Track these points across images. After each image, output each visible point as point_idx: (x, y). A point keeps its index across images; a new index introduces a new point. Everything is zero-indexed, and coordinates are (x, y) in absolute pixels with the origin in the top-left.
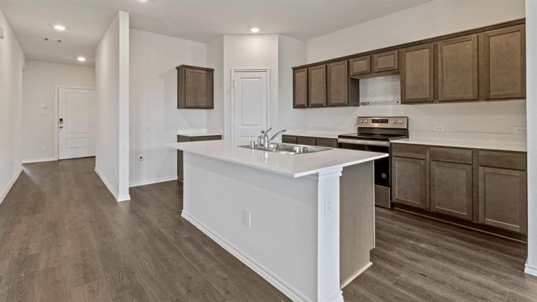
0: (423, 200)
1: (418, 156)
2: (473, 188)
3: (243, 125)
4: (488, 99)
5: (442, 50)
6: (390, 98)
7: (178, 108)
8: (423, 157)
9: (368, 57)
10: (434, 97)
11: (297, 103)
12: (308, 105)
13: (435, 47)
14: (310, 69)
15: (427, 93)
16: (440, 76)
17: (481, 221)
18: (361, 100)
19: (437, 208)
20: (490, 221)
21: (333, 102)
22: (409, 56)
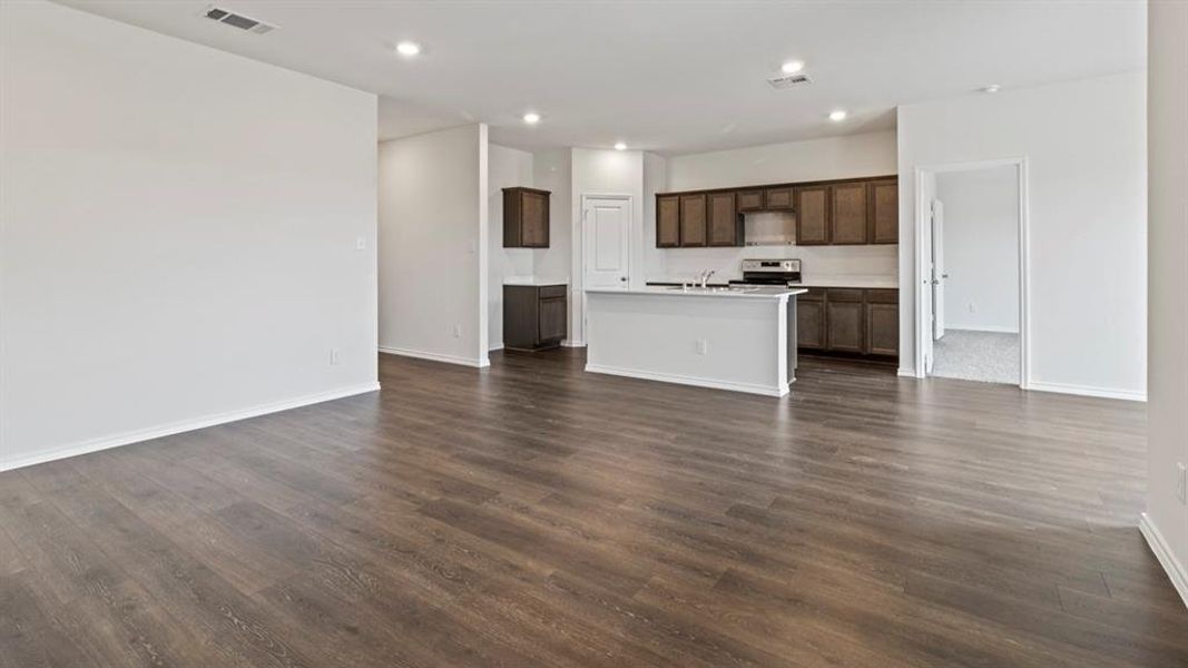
0: (821, 342)
1: (816, 298)
2: (863, 322)
3: (598, 270)
4: (874, 243)
5: (836, 193)
6: (781, 238)
7: (505, 246)
8: (820, 298)
9: (761, 192)
10: (829, 239)
11: (663, 241)
12: (680, 243)
13: (830, 189)
14: (682, 198)
15: (822, 235)
16: (834, 219)
17: (869, 351)
18: (747, 240)
19: (834, 346)
20: (877, 350)
21: (715, 241)
22: (804, 195)
